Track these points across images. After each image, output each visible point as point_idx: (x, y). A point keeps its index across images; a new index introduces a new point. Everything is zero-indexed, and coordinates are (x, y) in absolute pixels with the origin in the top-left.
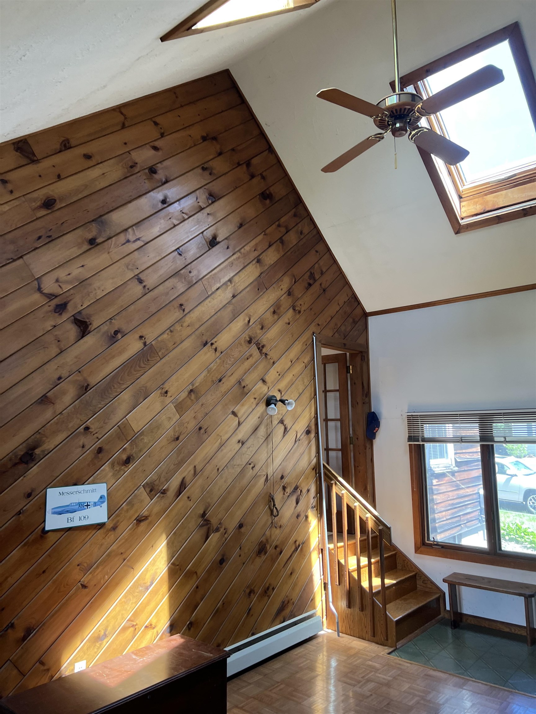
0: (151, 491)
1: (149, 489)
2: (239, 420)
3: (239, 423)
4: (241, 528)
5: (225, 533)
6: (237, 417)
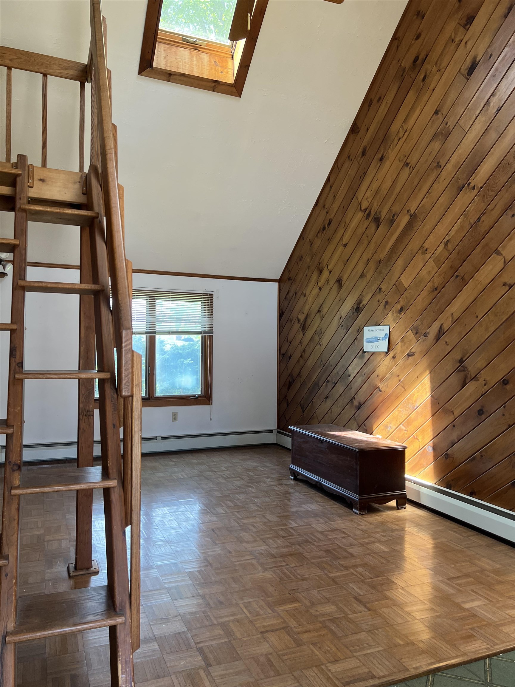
0: (416, 333)
1: (415, 332)
2: (505, 258)
3: (505, 262)
4: (506, 384)
5: (485, 385)
6: (503, 256)
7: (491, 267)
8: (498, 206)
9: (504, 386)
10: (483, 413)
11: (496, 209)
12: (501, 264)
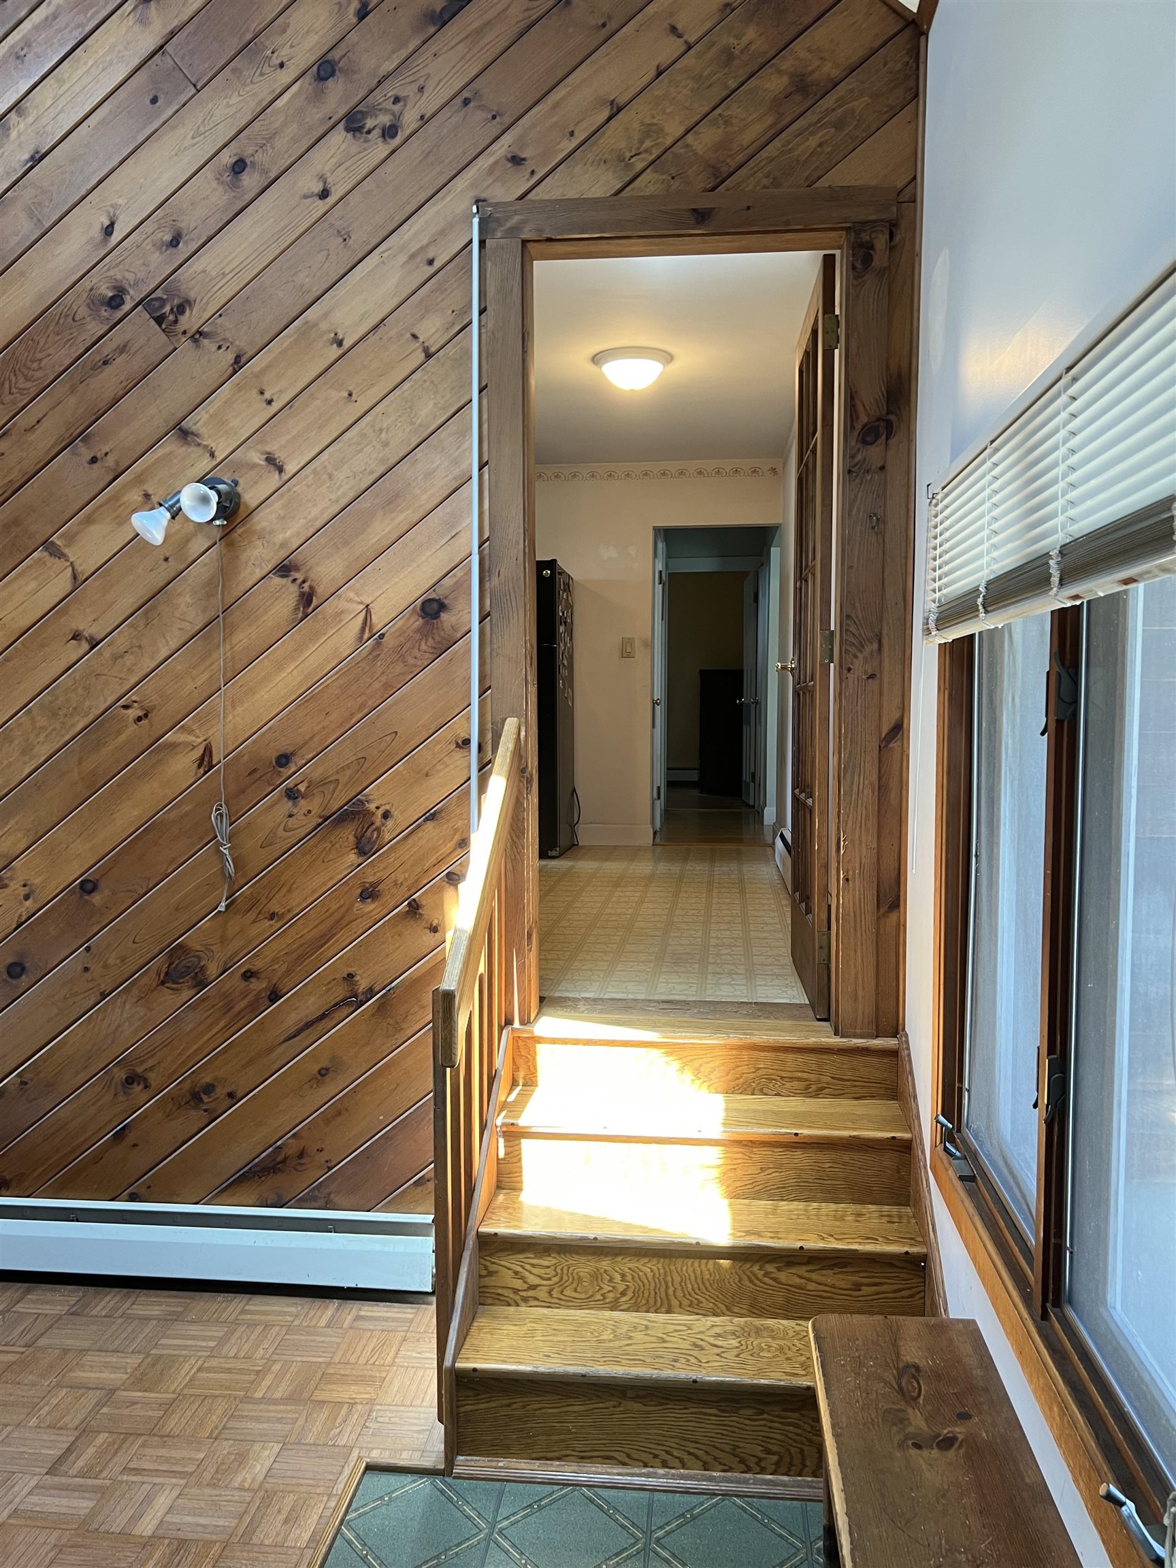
2: (76, 568)
3: (75, 577)
4: (90, 892)
5: (27, 897)
6: (67, 560)
7: (33, 585)
8: (45, 423)
9: (87, 897)
10: (23, 969)
11: (40, 429)
12: (62, 583)
